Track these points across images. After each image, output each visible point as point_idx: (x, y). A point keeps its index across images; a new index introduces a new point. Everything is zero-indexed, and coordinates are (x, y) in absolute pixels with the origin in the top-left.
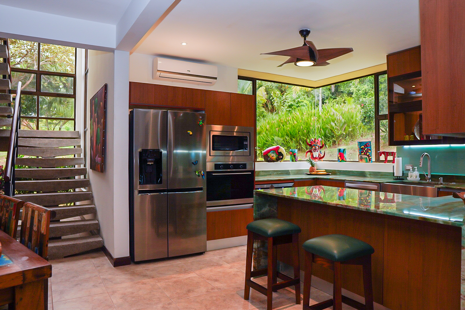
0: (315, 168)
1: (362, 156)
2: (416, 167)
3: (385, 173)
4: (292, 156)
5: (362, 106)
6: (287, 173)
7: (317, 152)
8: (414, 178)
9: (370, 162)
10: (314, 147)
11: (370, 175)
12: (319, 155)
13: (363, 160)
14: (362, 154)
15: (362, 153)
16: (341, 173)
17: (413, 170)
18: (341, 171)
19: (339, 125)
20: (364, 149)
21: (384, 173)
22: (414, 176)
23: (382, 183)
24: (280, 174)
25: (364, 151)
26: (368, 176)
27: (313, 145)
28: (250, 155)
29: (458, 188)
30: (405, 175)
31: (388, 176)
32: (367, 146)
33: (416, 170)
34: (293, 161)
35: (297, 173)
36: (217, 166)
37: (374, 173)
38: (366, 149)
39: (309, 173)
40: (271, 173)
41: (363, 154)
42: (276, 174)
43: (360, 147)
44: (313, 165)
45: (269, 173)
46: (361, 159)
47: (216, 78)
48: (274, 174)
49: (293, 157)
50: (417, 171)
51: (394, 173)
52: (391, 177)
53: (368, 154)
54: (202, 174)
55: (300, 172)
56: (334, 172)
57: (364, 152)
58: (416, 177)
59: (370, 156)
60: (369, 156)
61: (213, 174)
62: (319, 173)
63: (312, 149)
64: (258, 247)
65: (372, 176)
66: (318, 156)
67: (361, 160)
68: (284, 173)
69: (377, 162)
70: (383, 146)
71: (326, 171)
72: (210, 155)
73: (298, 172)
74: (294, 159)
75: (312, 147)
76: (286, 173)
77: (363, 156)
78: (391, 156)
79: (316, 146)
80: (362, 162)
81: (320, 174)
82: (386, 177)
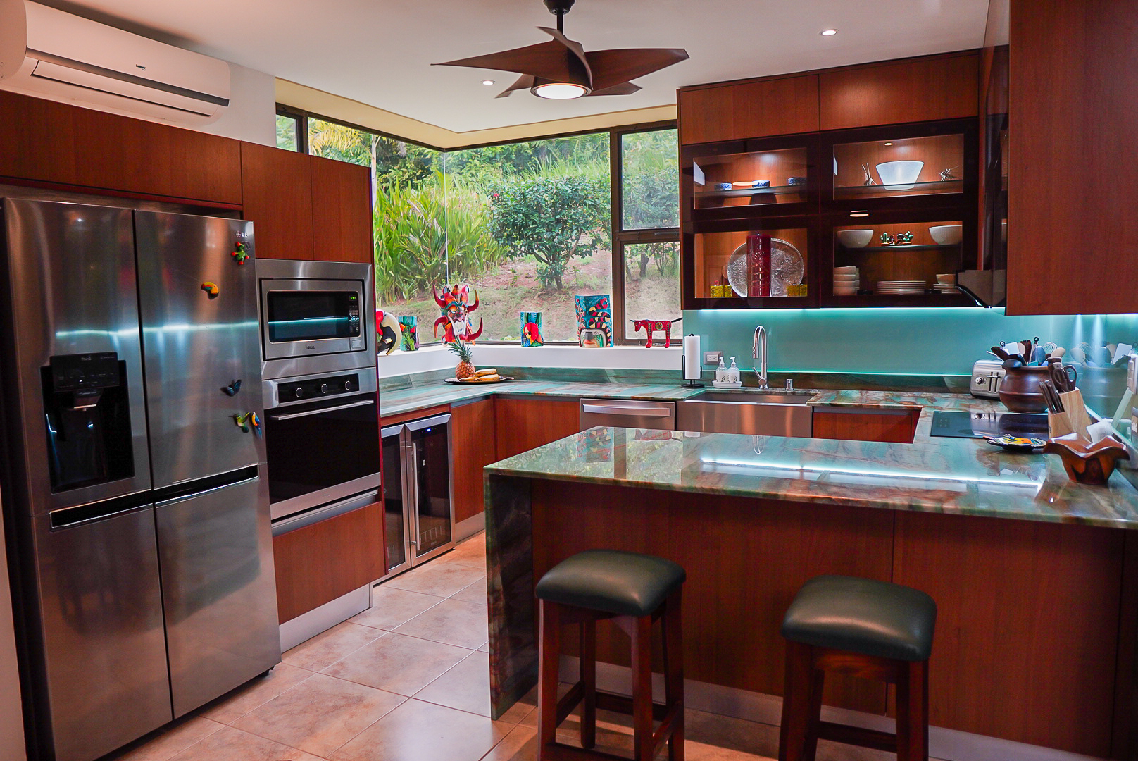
0: (473, 364)
1: (591, 331)
2: (733, 358)
3: (655, 372)
4: (406, 334)
5: (494, 199)
6: (406, 384)
7: (463, 320)
8: (732, 382)
9: (609, 345)
10: (453, 310)
11: (616, 377)
12: (468, 330)
13: (593, 342)
14: (591, 326)
15: (590, 324)
16: (539, 375)
17: (725, 365)
18: (540, 369)
19: (431, 244)
20: (596, 315)
21: (652, 372)
22: (728, 377)
23: (682, 399)
24: (389, 387)
25: (596, 319)
26: (612, 380)
27: (450, 303)
28: (366, 349)
29: (856, 406)
30: (708, 377)
31: (662, 378)
32: (602, 308)
33: (734, 363)
34: (410, 350)
35: (427, 381)
36: (286, 391)
37: (629, 372)
38: (599, 315)
39: (456, 379)
41: (593, 326)
43: (587, 309)
44: (465, 358)
46: (590, 338)
47: (224, 102)
49: (409, 337)
50: (737, 366)
51: (684, 372)
52: (678, 381)
53: (604, 326)
54: (255, 423)
55: (433, 379)
56: (520, 374)
57: (595, 321)
58: (735, 380)
59: (607, 330)
60: (604, 330)
61: (281, 418)
62: (486, 377)
63: (449, 313)
64: (499, 629)
65: (621, 380)
66: (464, 333)
67: (589, 340)
68: (399, 386)
69: (619, 345)
70: (541, 294)
71: (499, 371)
72: (264, 359)
73: (430, 379)
74: (411, 342)
75: (449, 309)
77: (593, 331)
78: (662, 330)
79: (460, 305)
80: (592, 345)
81: (489, 381)
82: (659, 381)
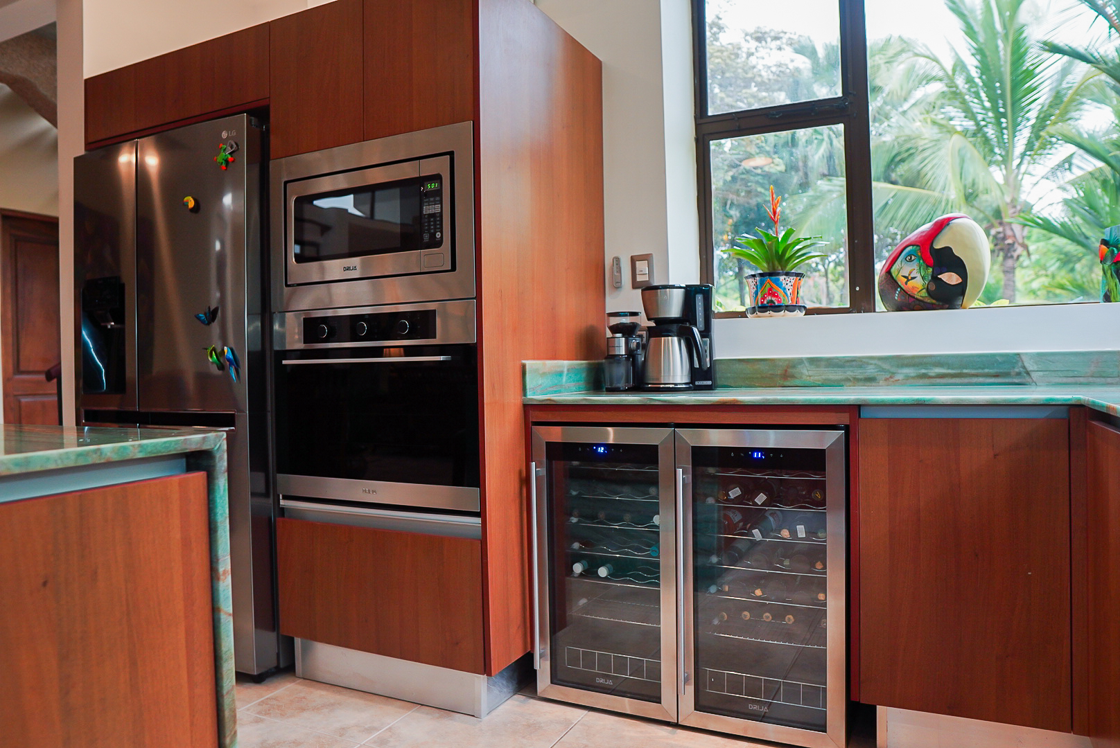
6: (1007, 375)
28: (454, 268)
40: (871, 371)
42: (907, 378)
45: (859, 373)
48: (900, 377)
68: (977, 375)
76: (996, 376)
